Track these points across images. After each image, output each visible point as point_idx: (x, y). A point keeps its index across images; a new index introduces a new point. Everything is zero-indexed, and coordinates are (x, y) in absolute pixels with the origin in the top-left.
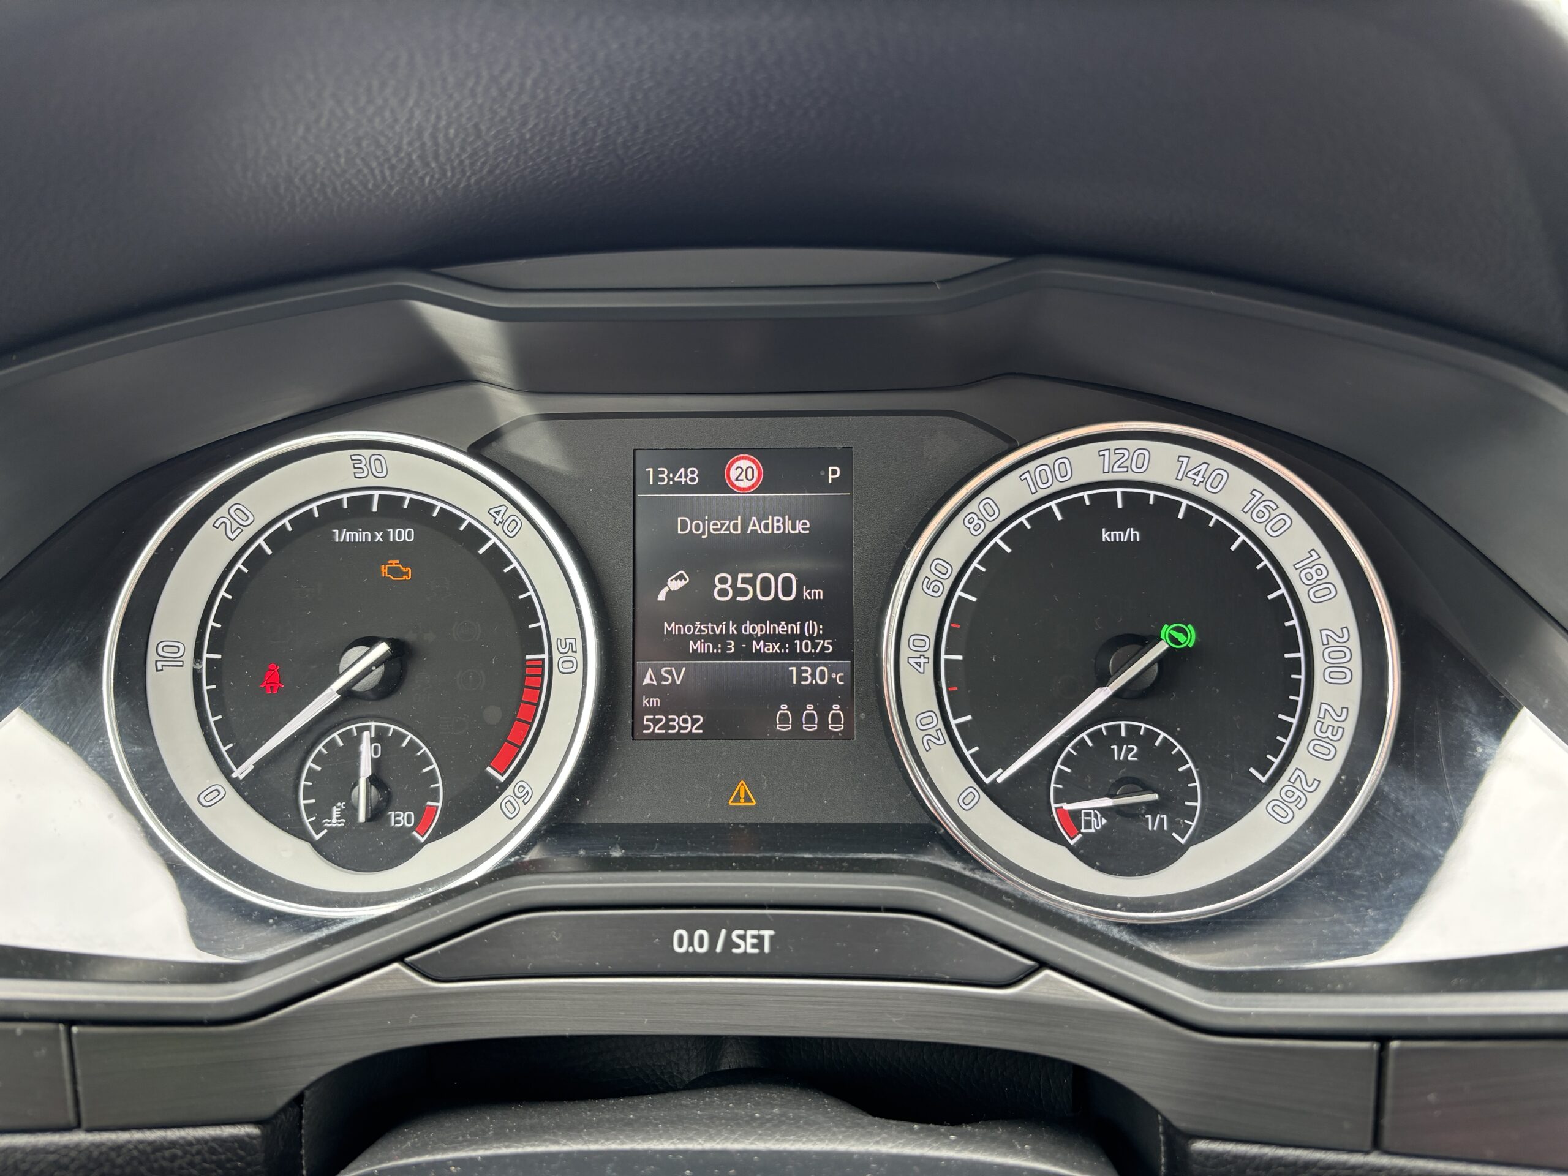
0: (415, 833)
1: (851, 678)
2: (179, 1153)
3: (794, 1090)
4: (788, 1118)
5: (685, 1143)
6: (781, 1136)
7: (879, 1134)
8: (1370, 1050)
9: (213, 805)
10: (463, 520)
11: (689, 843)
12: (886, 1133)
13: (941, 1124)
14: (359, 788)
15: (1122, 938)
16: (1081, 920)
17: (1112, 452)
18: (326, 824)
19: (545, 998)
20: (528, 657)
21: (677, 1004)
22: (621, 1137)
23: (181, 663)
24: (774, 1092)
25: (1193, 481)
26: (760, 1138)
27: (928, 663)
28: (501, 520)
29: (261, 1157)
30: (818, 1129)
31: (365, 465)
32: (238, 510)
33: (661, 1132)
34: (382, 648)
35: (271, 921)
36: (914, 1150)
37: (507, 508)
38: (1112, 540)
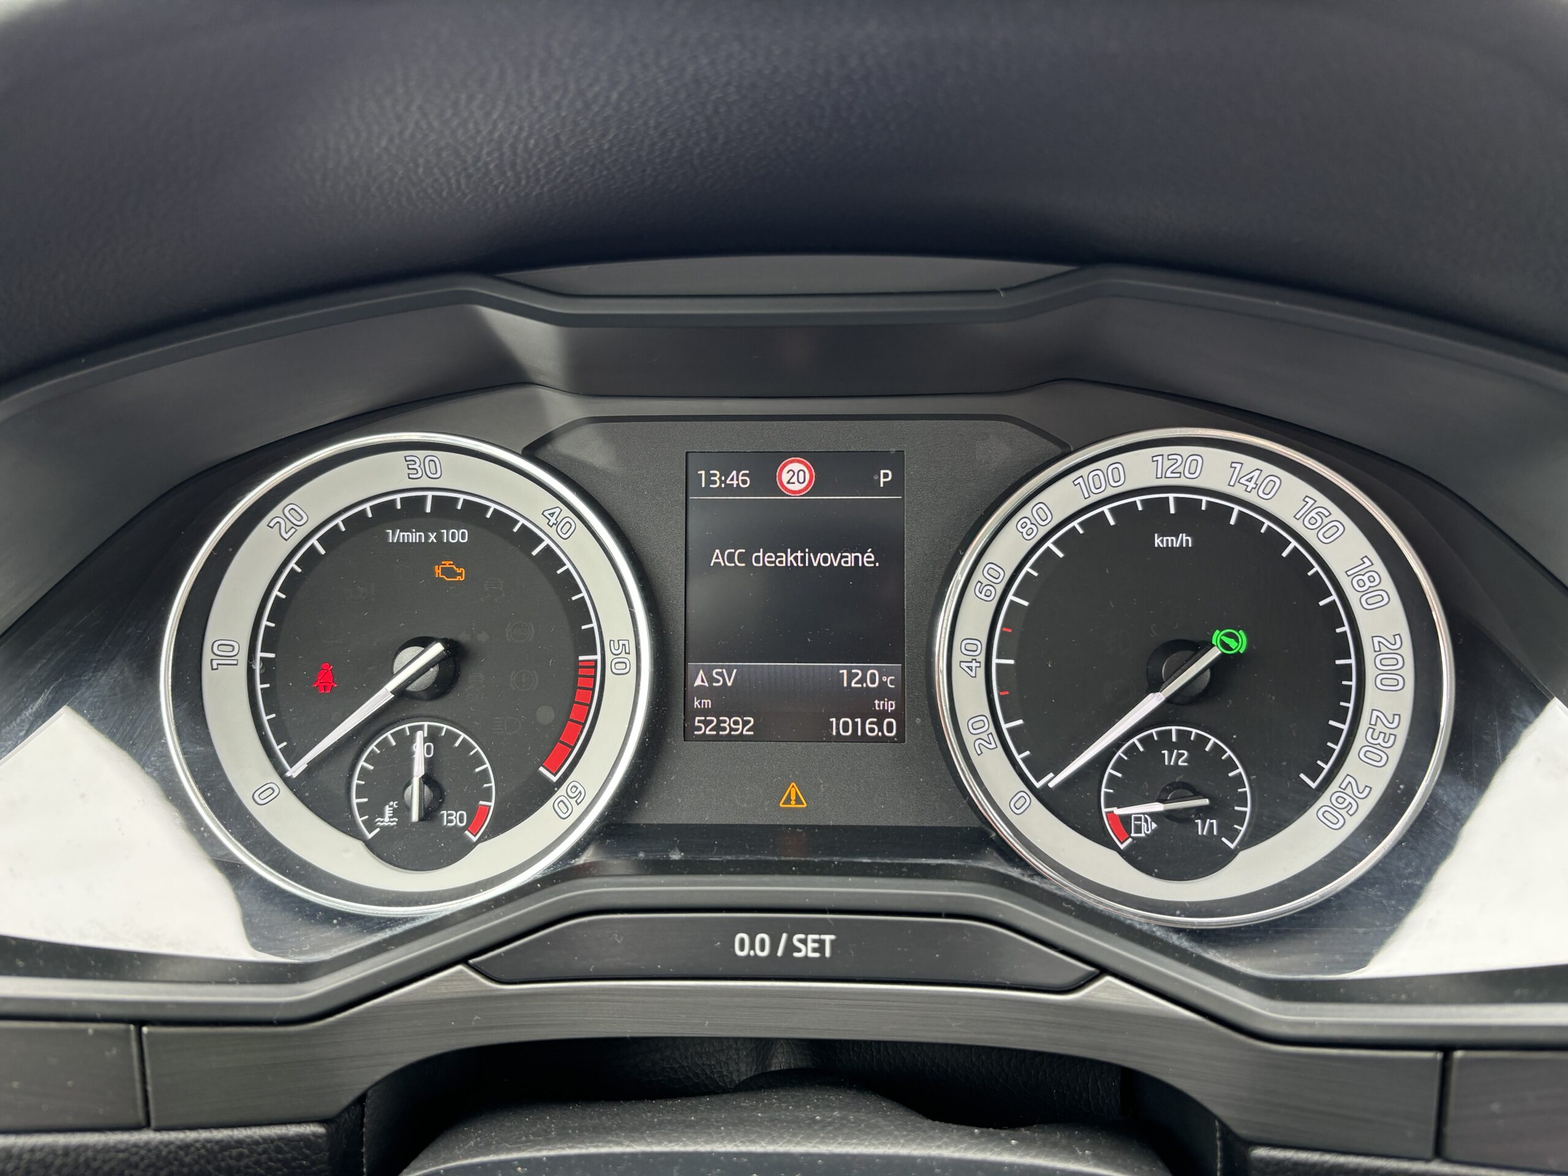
0: (467, 832)
1: (902, 682)
2: (246, 1151)
3: (850, 1092)
4: (849, 1121)
5: (747, 1146)
6: (843, 1140)
7: (941, 1138)
8: (1433, 1060)
9: (267, 803)
10: (517, 522)
11: (747, 847)
12: (947, 1137)
13: (1001, 1128)
14: (412, 787)
15: (1182, 945)
16: (1141, 927)
17: (1165, 457)
18: (378, 823)
19: (606, 1001)
20: (581, 658)
21: (737, 1006)
22: (684, 1139)
23: (235, 662)
24: (832, 1094)
25: (1246, 487)
26: (823, 1141)
27: (980, 667)
28: (555, 522)
29: (326, 1155)
30: (879, 1133)
31: (419, 466)
32: (292, 510)
33: (723, 1134)
34: (437, 649)
35: (335, 921)
36: (976, 1154)
37: (561, 510)
38: (1165, 546)
